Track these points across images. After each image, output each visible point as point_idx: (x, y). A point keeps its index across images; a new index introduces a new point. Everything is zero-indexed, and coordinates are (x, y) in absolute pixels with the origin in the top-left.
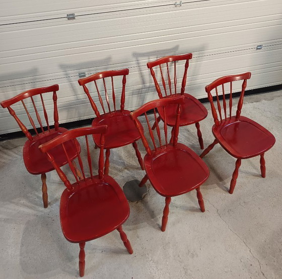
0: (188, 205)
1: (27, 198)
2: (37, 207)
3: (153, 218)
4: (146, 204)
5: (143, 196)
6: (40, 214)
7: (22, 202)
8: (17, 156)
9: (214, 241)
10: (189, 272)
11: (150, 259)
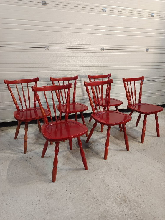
0: (119, 149)
1: (11, 150)
2: (19, 153)
3: (98, 155)
4: (92, 149)
5: (89, 146)
6: (21, 156)
7: (8, 152)
8: (3, 133)
9: (139, 162)
10: (127, 175)
11: (100, 171)
